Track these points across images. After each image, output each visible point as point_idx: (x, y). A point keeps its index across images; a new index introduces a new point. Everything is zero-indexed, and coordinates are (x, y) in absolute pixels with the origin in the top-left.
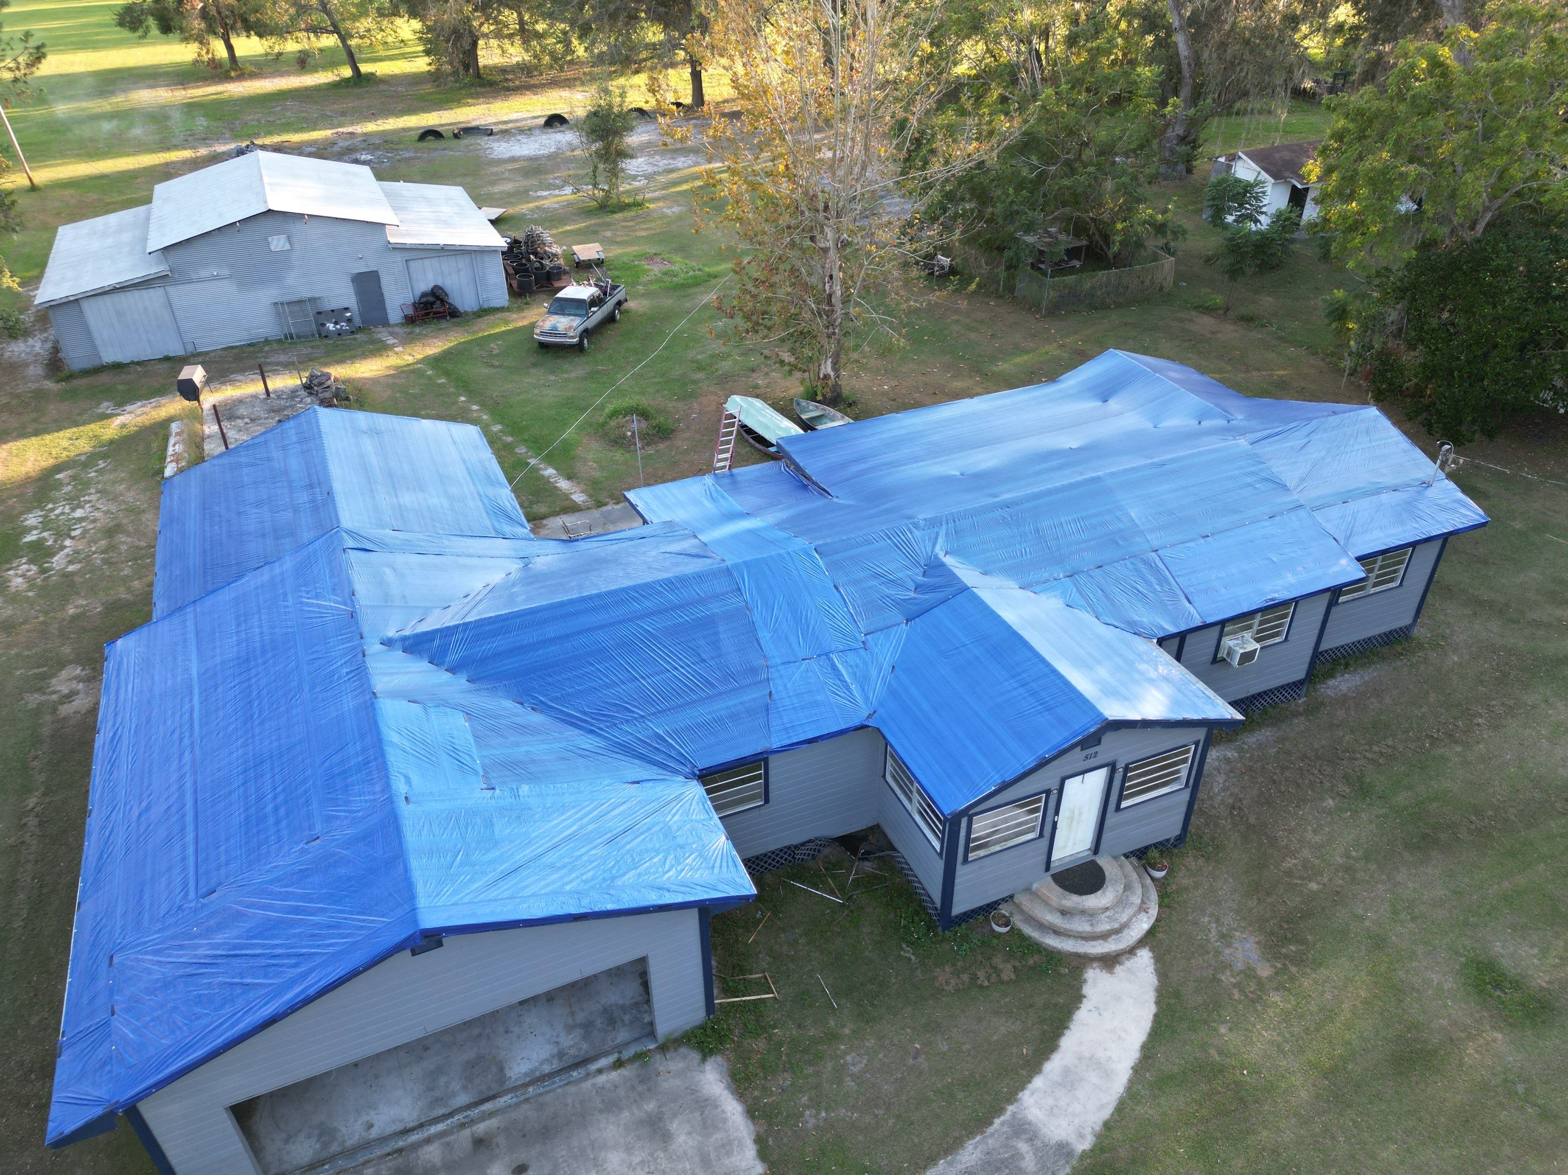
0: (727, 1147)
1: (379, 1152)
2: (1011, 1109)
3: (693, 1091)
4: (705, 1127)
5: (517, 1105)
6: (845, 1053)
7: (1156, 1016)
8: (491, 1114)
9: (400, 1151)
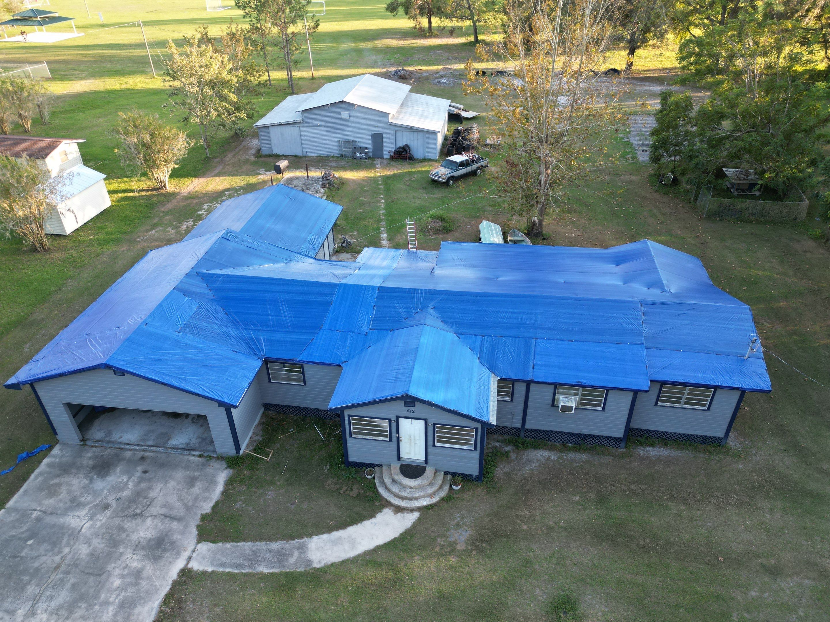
0: (205, 499)
1: (116, 446)
2: (306, 539)
3: (214, 476)
4: (206, 489)
5: (162, 453)
6: (271, 490)
7: (395, 538)
8: (153, 451)
9: (121, 449)
